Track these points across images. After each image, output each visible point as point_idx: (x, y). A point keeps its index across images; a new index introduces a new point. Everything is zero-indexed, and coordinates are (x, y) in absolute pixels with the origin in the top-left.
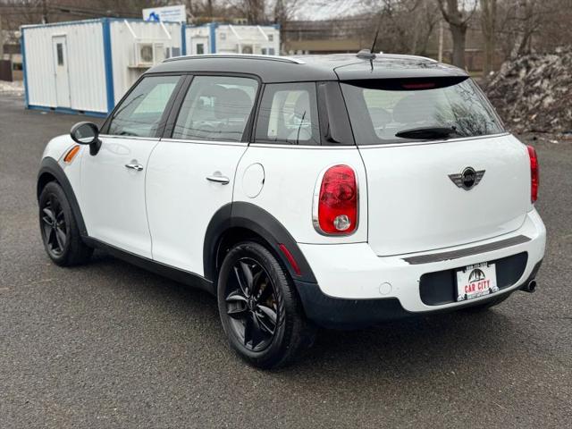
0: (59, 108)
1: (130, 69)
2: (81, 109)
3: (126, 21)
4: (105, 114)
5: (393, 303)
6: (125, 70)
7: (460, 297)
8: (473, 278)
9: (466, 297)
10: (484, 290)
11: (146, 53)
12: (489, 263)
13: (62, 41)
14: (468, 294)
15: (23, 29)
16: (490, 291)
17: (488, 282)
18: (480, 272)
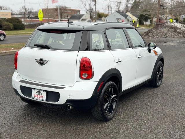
7: (32, 97)
8: (37, 93)
10: (41, 98)
12: (44, 91)
14: (35, 97)
16: (43, 100)
17: (43, 97)
18: (40, 92)
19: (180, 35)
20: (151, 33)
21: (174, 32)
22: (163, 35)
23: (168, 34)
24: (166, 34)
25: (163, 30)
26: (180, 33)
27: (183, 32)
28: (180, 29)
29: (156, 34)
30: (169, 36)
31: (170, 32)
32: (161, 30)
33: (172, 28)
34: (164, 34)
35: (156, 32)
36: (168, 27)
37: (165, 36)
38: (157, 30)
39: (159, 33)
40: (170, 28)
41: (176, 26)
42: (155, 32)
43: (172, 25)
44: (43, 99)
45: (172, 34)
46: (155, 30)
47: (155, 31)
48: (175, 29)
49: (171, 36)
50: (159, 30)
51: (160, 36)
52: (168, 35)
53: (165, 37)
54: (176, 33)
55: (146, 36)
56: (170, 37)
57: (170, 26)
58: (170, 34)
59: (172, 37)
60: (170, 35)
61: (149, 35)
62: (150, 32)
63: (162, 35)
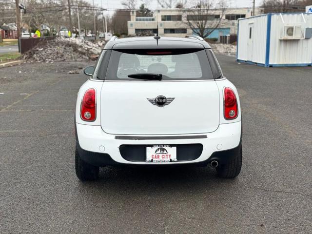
0: (248, 61)
1: (280, 40)
2: (255, 62)
3: (281, 14)
4: (264, 64)
5: (106, 157)
6: (278, 41)
7: (147, 160)
8: (159, 152)
9: (152, 161)
10: (166, 159)
11: (290, 32)
12: (171, 146)
13: (251, 26)
14: (154, 159)
15: (239, 20)
16: (171, 161)
17: (170, 156)
18: (164, 150)
19: (84, 57)
20: (37, 53)
21: (74, 53)
22: (58, 57)
23: (66, 56)
24: (62, 56)
25: (55, 49)
26: (84, 54)
27: (87, 52)
28: (81, 47)
29: (45, 56)
30: (69, 59)
31: (68, 52)
32: (53, 49)
33: (70, 46)
34: (59, 55)
35: (46, 52)
36: (62, 43)
37: (62, 59)
38: (45, 49)
39: (51, 54)
40: (66, 46)
41: (74, 42)
42: (44, 52)
43: (69, 42)
44: (171, 159)
45: (71, 56)
46: (42, 49)
47: (42, 51)
48: (75, 47)
49: (72, 58)
50: (49, 48)
51: (54, 60)
52: (67, 58)
53: (63, 61)
54: (78, 53)
55: (30, 60)
56: (71, 60)
57: (65, 42)
58: (68, 55)
59: (74, 60)
60: (70, 57)
61: (34, 58)
62: (34, 53)
63: (56, 58)
